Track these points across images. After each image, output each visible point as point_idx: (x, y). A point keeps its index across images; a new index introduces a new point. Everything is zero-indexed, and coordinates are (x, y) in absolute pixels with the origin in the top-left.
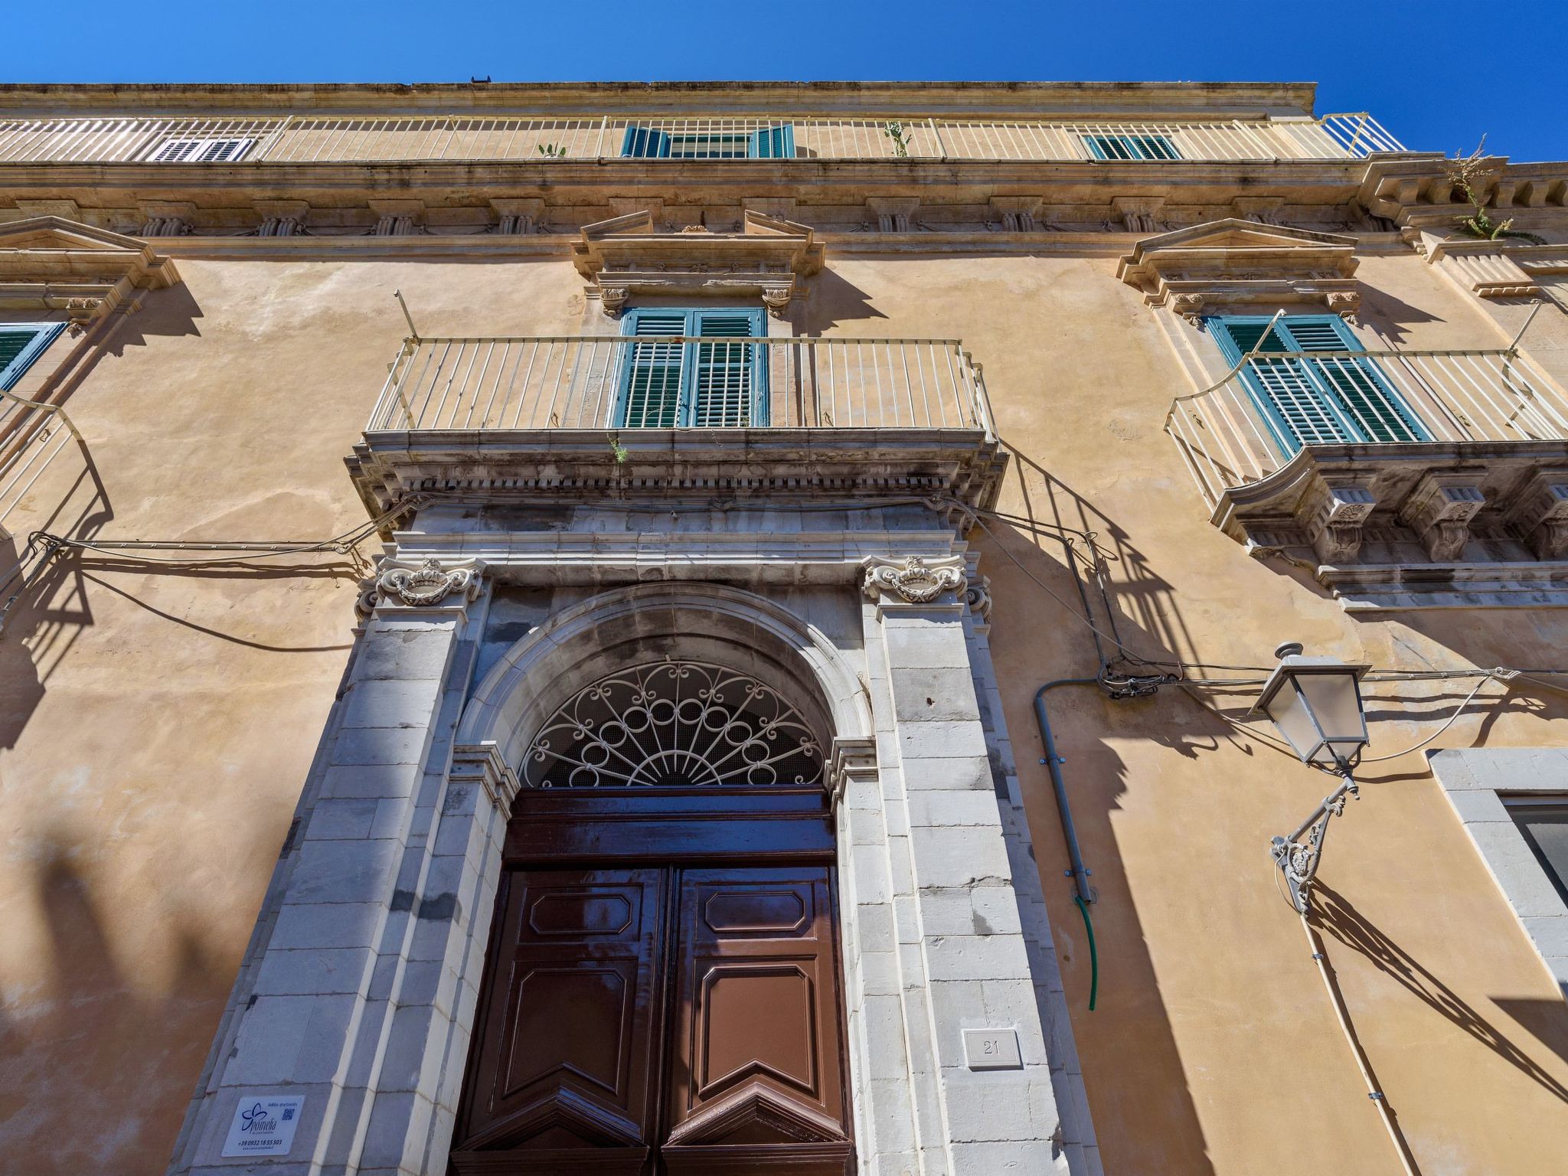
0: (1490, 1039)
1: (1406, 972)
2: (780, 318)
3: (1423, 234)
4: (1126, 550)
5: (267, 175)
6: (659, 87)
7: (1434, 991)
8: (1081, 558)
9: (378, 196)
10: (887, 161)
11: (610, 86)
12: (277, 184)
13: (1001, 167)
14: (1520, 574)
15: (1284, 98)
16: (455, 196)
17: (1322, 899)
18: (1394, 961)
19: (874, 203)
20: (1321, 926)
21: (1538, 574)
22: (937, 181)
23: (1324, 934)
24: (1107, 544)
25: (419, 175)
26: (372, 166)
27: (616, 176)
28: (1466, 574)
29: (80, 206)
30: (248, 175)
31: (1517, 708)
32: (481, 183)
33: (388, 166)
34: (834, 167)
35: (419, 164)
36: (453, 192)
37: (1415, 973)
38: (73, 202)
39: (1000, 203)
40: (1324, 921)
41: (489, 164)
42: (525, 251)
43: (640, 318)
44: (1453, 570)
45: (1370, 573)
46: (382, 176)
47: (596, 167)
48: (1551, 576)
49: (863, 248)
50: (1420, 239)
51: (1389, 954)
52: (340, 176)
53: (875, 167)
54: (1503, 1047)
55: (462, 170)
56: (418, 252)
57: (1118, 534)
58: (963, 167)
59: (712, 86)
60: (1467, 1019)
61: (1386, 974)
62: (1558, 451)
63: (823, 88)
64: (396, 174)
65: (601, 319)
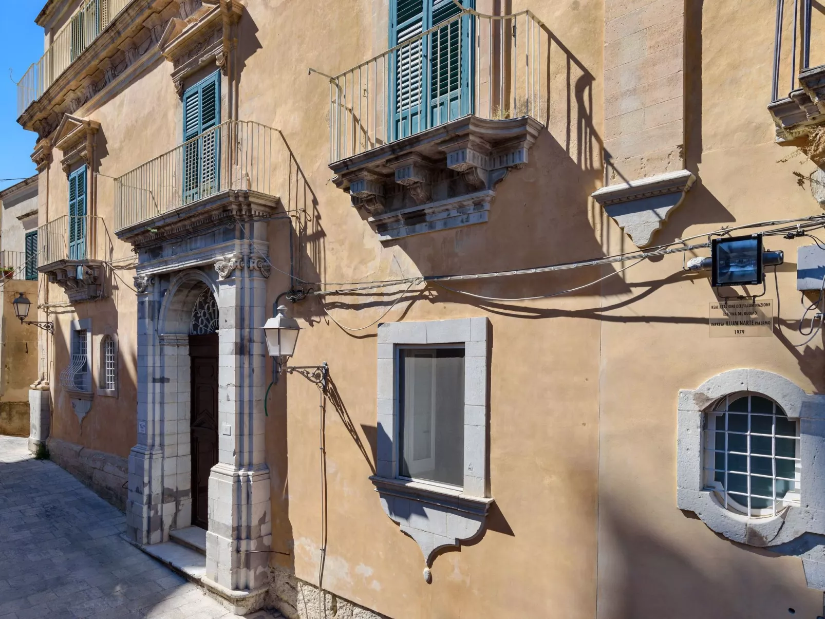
0: (355, 437)
1: (343, 413)
2: (224, 74)
4: (315, 213)
7: (347, 420)
9: (118, 43)
14: (456, 205)
16: (134, 29)
17: (330, 386)
18: (341, 409)
20: (327, 395)
21: (465, 203)
23: (327, 398)
24: (310, 210)
28: (431, 211)
29: (74, 91)
36: (131, 28)
37: (345, 414)
38: (71, 91)
40: (328, 394)
44: (424, 210)
45: (389, 218)
48: (473, 203)
51: (341, 407)
54: (357, 440)
57: (315, 202)
60: (352, 430)
61: (338, 413)
62: (442, 133)
65: (179, 104)
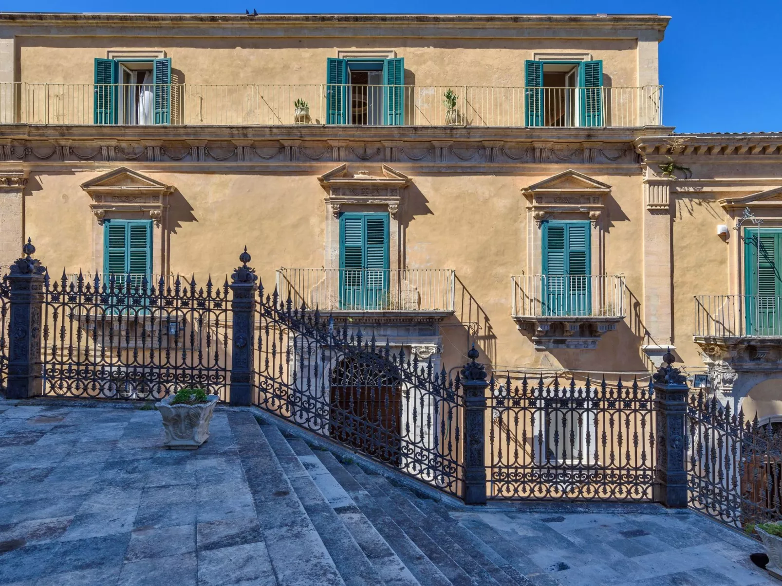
2: (394, 218)
3: (648, 167)
4: (487, 325)
5: (189, 131)
6: (340, 19)
8: (472, 328)
9: (235, 139)
10: (441, 128)
11: (315, 19)
12: (194, 134)
13: (489, 130)
14: (584, 341)
15: (652, 25)
19: (434, 143)
21: (588, 341)
22: (461, 136)
24: (482, 323)
25: (250, 131)
26: (231, 128)
27: (330, 133)
30: (182, 131)
31: (563, 377)
32: (276, 135)
33: (237, 128)
34: (419, 130)
35: (251, 127)
39: (486, 144)
41: (278, 127)
42: (298, 170)
43: (346, 219)
44: (567, 339)
46: (235, 132)
47: (322, 129)
48: (592, 341)
49: (427, 170)
50: (646, 170)
52: (219, 131)
53: (436, 130)
55: (267, 130)
56: (257, 169)
57: (487, 319)
58: (472, 130)
59: (366, 19)
63: (421, 21)
64: (241, 131)
65: (332, 218)
